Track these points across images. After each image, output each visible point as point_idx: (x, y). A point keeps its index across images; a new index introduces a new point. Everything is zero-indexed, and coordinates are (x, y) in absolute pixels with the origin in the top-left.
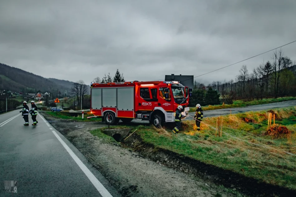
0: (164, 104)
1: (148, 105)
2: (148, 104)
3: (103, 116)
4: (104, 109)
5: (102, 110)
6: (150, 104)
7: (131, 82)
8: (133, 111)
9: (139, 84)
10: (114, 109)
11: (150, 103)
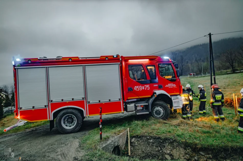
0: (167, 86)
1: (143, 89)
2: (145, 87)
3: (52, 119)
4: (54, 105)
5: (49, 109)
6: (147, 88)
7: (113, 56)
8: (121, 101)
9: (126, 59)
10: (81, 103)
11: (148, 86)
